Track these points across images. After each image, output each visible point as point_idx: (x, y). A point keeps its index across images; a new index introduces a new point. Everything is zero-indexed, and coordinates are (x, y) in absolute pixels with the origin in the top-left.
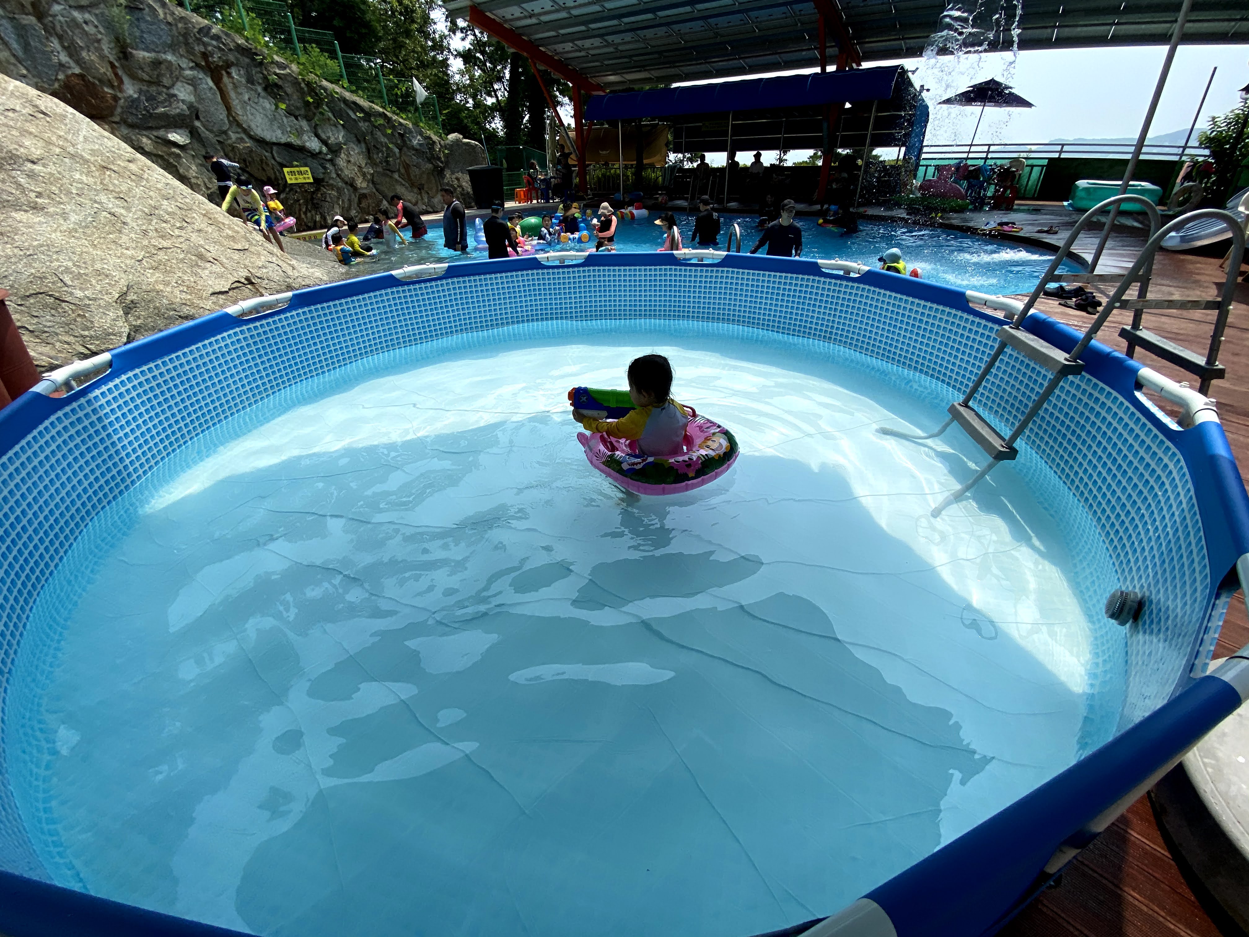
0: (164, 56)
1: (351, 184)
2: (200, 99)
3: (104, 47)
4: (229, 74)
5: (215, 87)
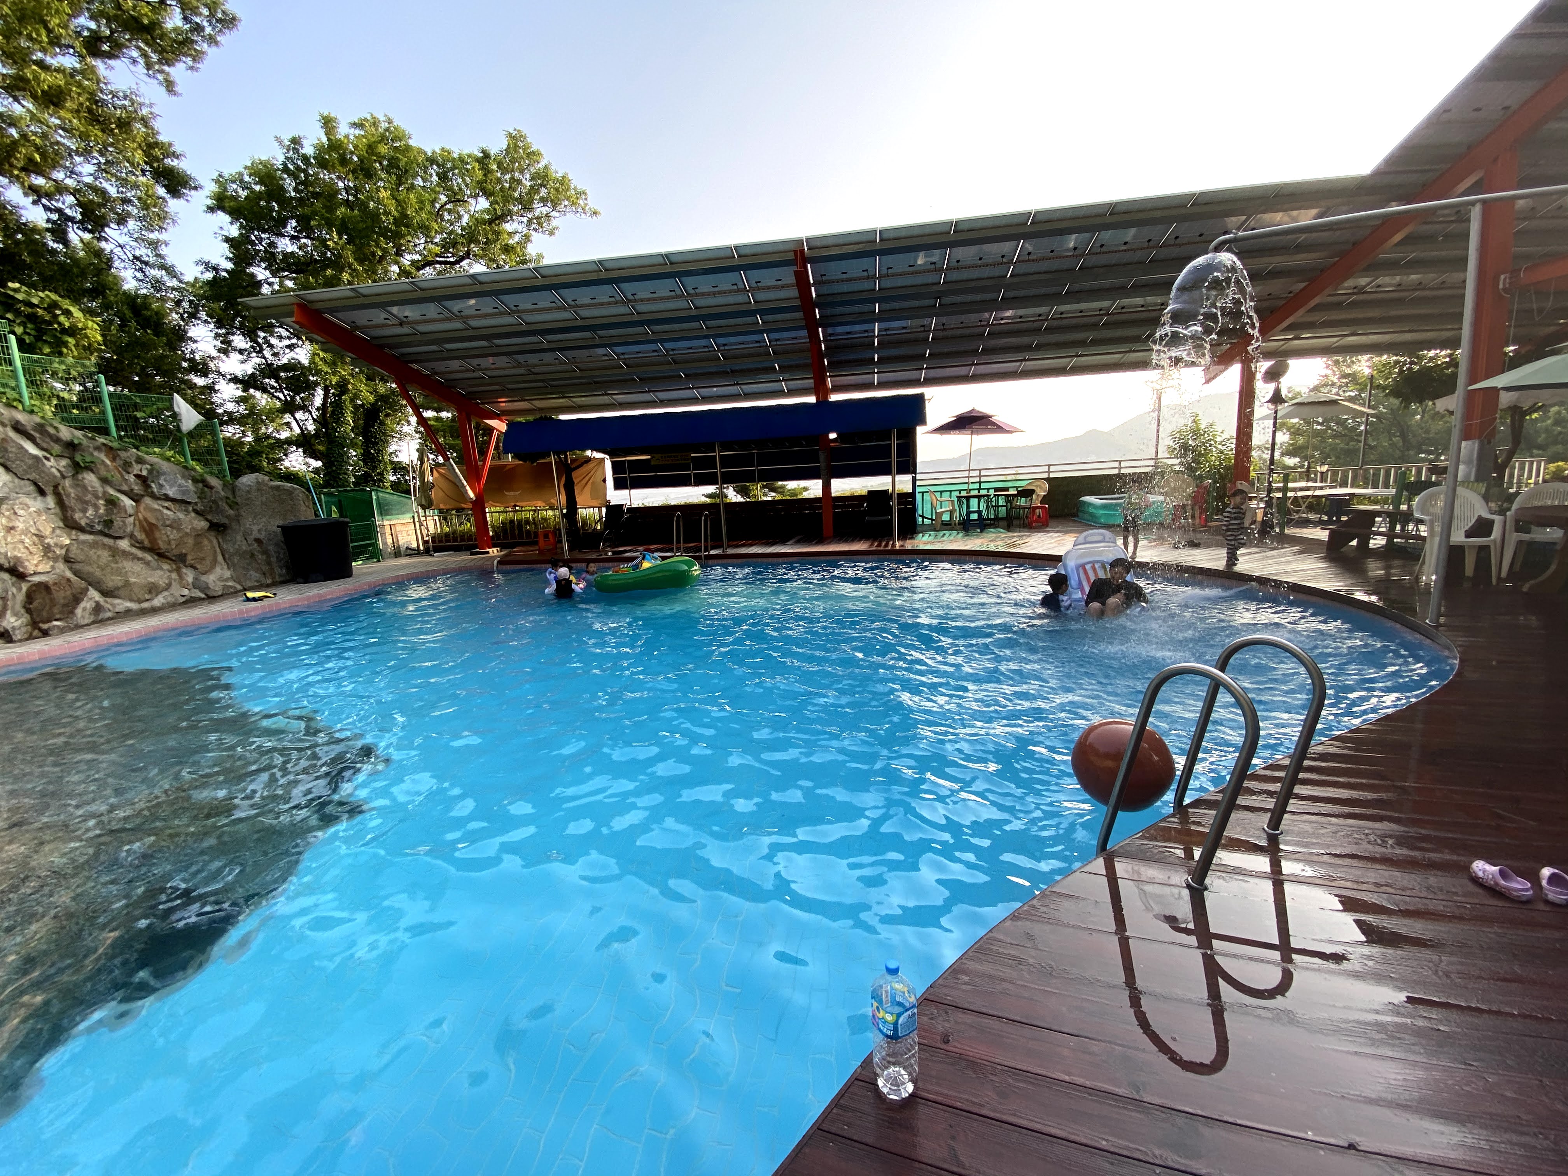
1: (15, 569)
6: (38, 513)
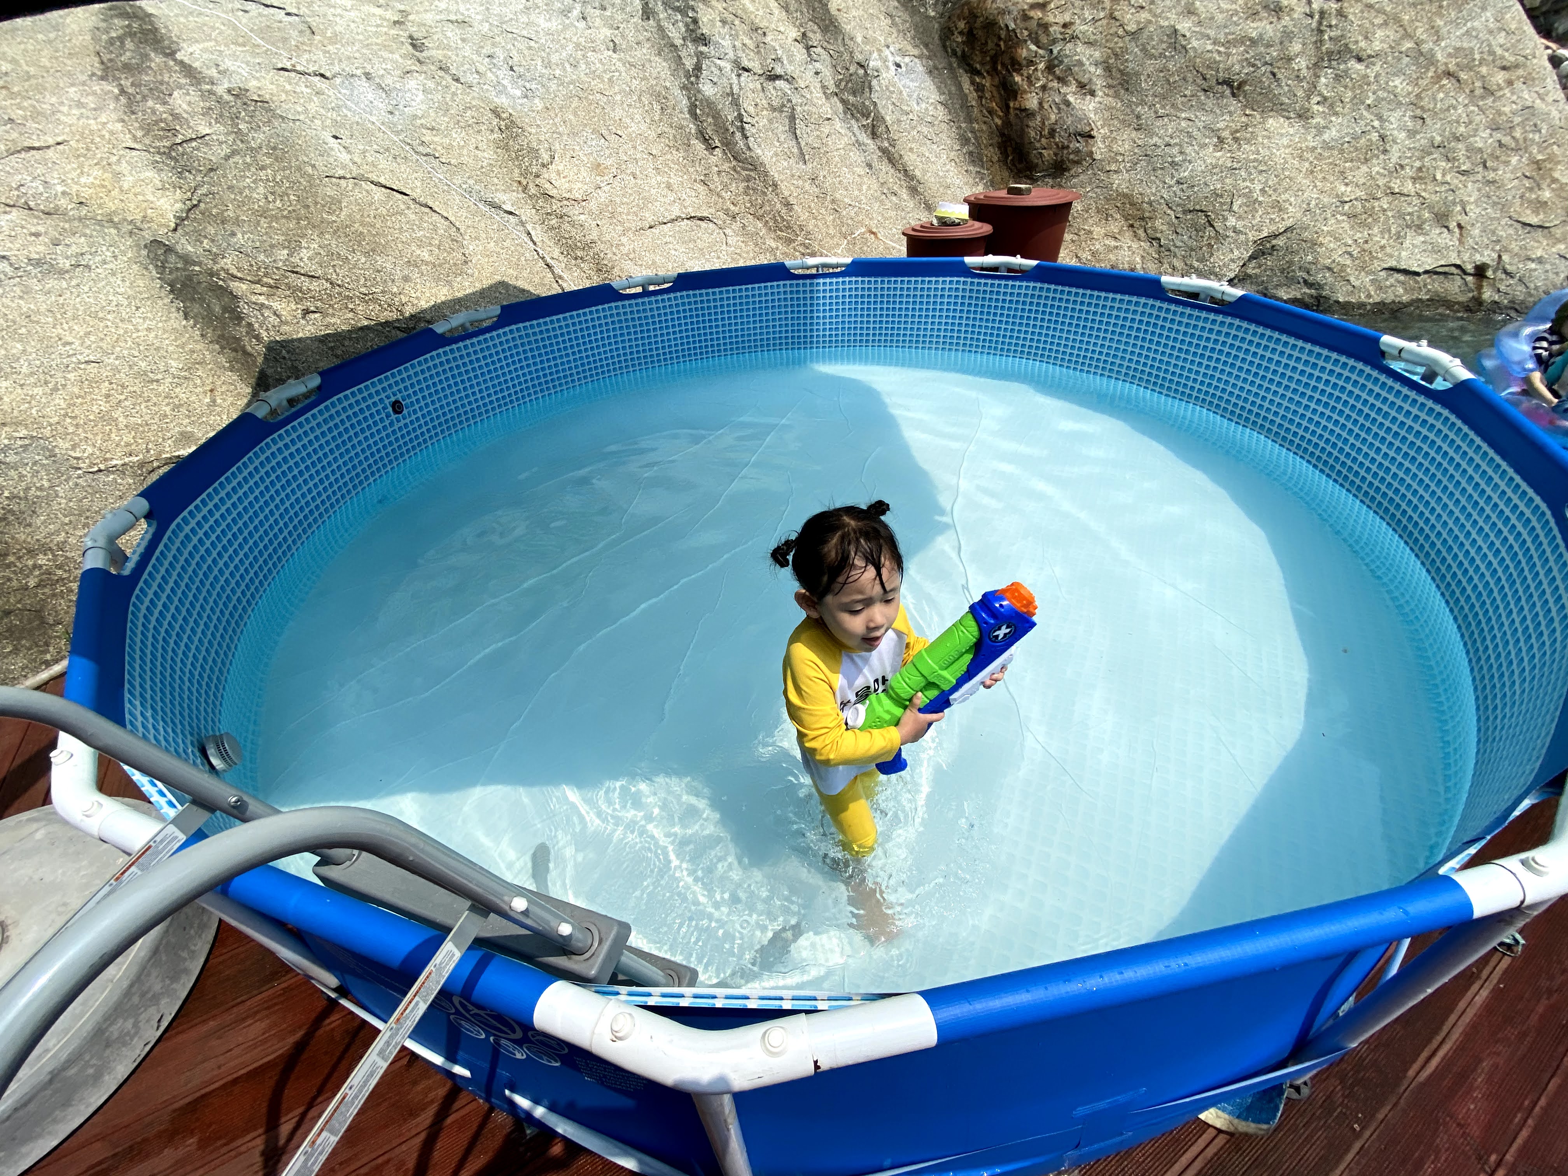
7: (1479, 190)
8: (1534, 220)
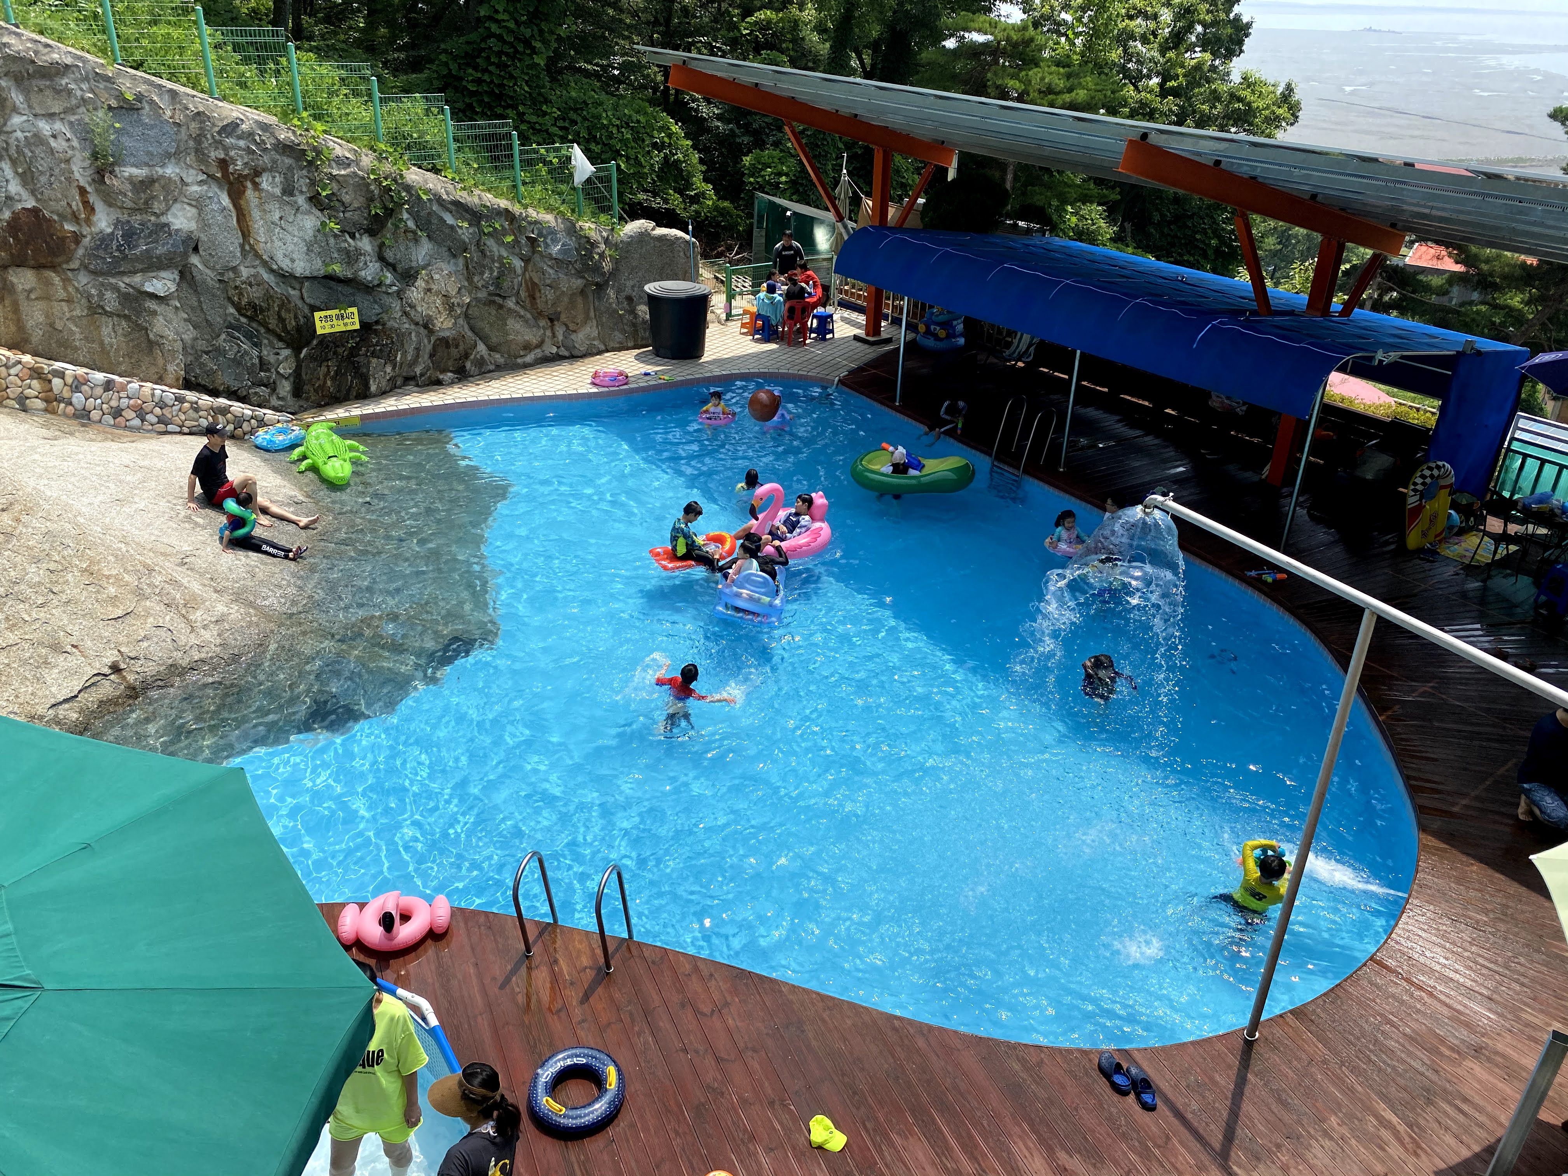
0: (160, 171)
1: (427, 325)
2: (205, 225)
3: (75, 168)
4: (256, 186)
5: (231, 206)
6: (450, 275)
7: (64, 612)
8: (120, 613)
